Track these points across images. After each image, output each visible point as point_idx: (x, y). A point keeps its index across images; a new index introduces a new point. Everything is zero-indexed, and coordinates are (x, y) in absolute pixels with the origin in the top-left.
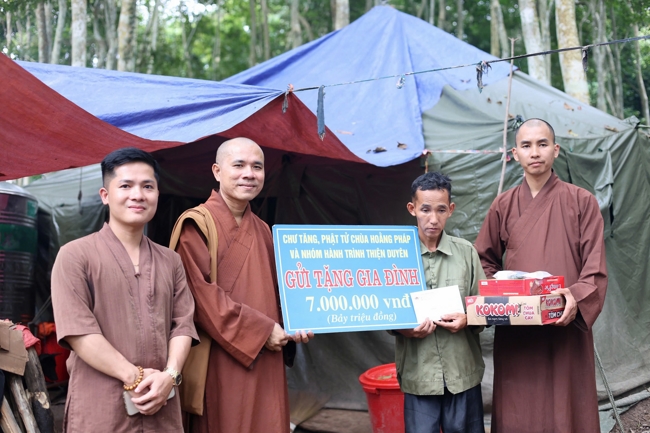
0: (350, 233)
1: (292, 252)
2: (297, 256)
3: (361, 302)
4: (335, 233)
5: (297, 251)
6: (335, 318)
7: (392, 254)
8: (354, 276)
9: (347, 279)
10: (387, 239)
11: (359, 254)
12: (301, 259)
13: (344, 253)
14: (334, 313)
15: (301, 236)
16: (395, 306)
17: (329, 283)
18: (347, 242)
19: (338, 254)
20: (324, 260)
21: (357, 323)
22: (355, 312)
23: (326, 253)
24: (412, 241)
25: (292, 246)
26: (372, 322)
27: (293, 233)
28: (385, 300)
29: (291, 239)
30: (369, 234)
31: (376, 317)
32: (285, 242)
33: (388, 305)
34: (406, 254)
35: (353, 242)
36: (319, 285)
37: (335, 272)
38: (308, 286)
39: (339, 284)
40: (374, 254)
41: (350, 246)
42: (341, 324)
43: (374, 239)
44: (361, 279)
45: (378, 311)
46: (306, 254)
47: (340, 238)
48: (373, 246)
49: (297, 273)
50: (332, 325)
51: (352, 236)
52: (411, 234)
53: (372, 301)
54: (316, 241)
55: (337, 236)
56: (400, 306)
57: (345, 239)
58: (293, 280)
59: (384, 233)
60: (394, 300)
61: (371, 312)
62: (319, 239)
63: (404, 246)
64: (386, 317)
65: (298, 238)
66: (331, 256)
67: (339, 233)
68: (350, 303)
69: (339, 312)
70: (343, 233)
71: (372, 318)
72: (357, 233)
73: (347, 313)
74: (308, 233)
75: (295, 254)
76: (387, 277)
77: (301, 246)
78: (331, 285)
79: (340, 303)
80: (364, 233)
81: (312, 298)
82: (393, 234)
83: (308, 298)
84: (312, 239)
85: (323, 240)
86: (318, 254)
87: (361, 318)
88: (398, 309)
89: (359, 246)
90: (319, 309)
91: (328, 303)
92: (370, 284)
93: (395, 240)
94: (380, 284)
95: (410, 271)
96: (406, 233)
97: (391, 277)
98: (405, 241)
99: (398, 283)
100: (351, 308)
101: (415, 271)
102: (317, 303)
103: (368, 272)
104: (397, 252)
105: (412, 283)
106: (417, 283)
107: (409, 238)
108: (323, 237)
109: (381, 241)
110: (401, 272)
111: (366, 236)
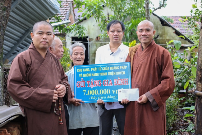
1: (80, 75)
5: (82, 74)
6: (92, 98)
7: (118, 73)
8: (102, 82)
9: (99, 83)
11: (105, 74)
12: (83, 77)
13: (99, 74)
14: (92, 96)
15: (84, 69)
16: (116, 93)
18: (101, 70)
19: (97, 75)
23: (92, 74)
24: (127, 68)
27: (81, 68)
28: (113, 91)
29: (80, 70)
31: (108, 97)
33: (114, 93)
34: (124, 73)
35: (103, 70)
36: (89, 86)
38: (84, 86)
39: (96, 85)
40: (111, 74)
46: (85, 75)
47: (98, 69)
49: (81, 82)
50: (91, 100)
52: (127, 65)
53: (107, 91)
54: (89, 71)
55: (97, 68)
58: (79, 85)
59: (115, 66)
60: (116, 91)
61: (107, 95)
62: (90, 70)
63: (124, 70)
64: (114, 97)
65: (83, 70)
66: (94, 75)
68: (99, 92)
71: (106, 97)
75: (81, 76)
76: (115, 82)
78: (93, 86)
79: (95, 92)
81: (85, 91)
83: (84, 91)
84: (88, 70)
85: (92, 70)
86: (89, 75)
89: (105, 71)
90: (87, 95)
92: (108, 85)
93: (120, 68)
94: (112, 85)
95: (125, 79)
96: (125, 65)
97: (117, 82)
98: (124, 68)
99: (119, 84)
100: (99, 94)
101: (127, 79)
102: (87, 93)
103: (107, 80)
104: (121, 72)
105: (125, 84)
106: (127, 84)
107: (126, 67)
108: (92, 69)
109: (114, 69)
110: (121, 80)
111: (108, 67)
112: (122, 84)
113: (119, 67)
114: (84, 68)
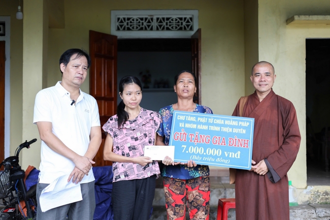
0: (214, 118)
1: (180, 124)
2: (183, 126)
3: (211, 151)
4: (206, 117)
5: (183, 124)
6: (195, 157)
7: (235, 131)
8: (211, 139)
9: (207, 140)
10: (235, 123)
11: (217, 129)
12: (184, 128)
13: (208, 128)
14: (195, 154)
15: (187, 117)
16: (230, 156)
17: (196, 141)
19: (205, 127)
20: (197, 129)
22: (206, 156)
23: (198, 126)
24: (250, 125)
25: (181, 121)
27: (183, 115)
28: (226, 153)
29: (182, 118)
31: (218, 160)
32: (178, 119)
33: (226, 155)
34: (244, 131)
35: (215, 123)
36: (191, 141)
37: (201, 136)
38: (185, 140)
39: (202, 142)
40: (225, 129)
41: (213, 124)
42: (197, 160)
43: (227, 122)
44: (215, 141)
45: (220, 157)
46: (187, 126)
47: (208, 120)
48: (226, 126)
49: (181, 134)
51: (215, 120)
52: (250, 122)
53: (218, 152)
54: (195, 120)
55: (206, 119)
56: (233, 157)
57: (211, 121)
58: (178, 137)
59: (233, 120)
60: (231, 153)
61: (216, 157)
62: (197, 119)
63: (244, 128)
64: (226, 161)
65: (186, 118)
66: (201, 128)
67: (208, 118)
68: (205, 151)
69: (198, 154)
70: (210, 118)
71: (215, 160)
73: (202, 156)
74: (191, 116)
75: (182, 125)
76: (230, 142)
77: (186, 122)
78: (197, 142)
79: (200, 150)
80: (222, 119)
81: (185, 146)
82: (239, 121)
83: (183, 146)
84: (193, 119)
86: (194, 126)
87: (209, 159)
88: (231, 158)
89: (217, 125)
90: (187, 152)
91: (192, 150)
92: (219, 144)
93: (240, 124)
94: (225, 144)
95: (245, 140)
96: (247, 121)
97: (232, 142)
98: (245, 125)
99: (235, 146)
100: (205, 154)
101: (248, 141)
102: (187, 149)
103: (219, 138)
104: (239, 130)
105: (244, 146)
106: (247, 147)
107: (248, 124)
108: (199, 119)
109: (231, 124)
110: (239, 140)
111: (223, 121)
112: (240, 146)
113: (238, 123)
114: (188, 115)
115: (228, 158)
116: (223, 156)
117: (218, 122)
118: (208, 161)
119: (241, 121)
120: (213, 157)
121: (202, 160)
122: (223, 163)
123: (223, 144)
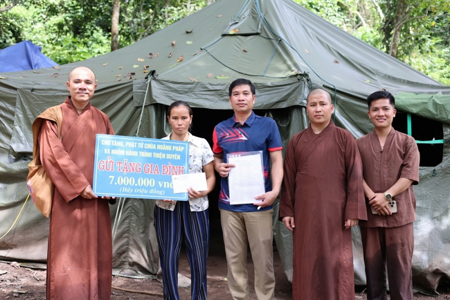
0: (145, 142)
2: (109, 152)
3: (143, 182)
4: (135, 141)
10: (168, 148)
17: (125, 170)
21: (139, 193)
22: (138, 187)
26: (148, 194)
30: (156, 144)
32: (103, 144)
37: (131, 164)
41: (143, 150)
43: (159, 147)
45: (153, 188)
48: (159, 151)
51: (146, 144)
57: (141, 145)
67: (137, 142)
69: (128, 186)
70: (140, 142)
72: (150, 143)
73: (134, 187)
74: (118, 140)
77: (112, 147)
80: (153, 143)
82: (172, 145)
87: (141, 191)
88: (166, 188)
91: (122, 181)
115: (162, 188)
116: (157, 187)
117: (150, 146)
118: (140, 194)
119: (176, 145)
120: (146, 188)
121: (133, 193)
122: (158, 195)
123: (156, 172)
